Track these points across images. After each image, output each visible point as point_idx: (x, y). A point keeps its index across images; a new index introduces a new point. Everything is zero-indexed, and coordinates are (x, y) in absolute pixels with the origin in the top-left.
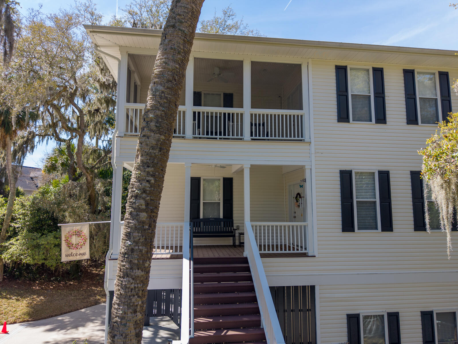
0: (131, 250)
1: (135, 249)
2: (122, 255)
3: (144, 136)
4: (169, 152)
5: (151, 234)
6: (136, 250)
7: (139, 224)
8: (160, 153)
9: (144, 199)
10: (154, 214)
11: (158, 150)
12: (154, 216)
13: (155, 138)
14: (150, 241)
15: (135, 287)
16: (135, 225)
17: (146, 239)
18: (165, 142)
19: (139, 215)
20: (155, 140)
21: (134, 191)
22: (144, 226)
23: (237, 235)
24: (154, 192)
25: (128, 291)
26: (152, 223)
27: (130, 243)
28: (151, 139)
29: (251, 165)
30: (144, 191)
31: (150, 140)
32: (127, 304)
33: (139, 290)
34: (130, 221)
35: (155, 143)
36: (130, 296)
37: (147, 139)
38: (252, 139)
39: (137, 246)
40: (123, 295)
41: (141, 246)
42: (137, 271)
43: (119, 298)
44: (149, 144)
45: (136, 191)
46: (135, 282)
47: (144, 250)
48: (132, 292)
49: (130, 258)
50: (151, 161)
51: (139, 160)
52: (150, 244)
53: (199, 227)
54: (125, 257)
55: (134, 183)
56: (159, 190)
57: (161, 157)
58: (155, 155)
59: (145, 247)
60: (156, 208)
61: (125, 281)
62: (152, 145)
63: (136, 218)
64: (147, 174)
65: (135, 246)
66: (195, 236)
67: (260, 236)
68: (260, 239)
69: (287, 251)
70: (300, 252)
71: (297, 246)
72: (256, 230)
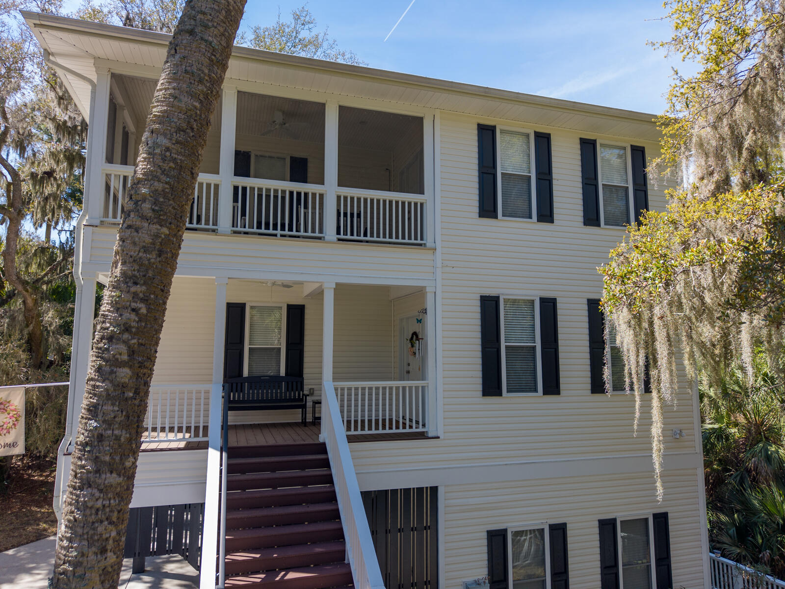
0: (98, 437)
1: (106, 435)
2: (80, 447)
3: (129, 227)
4: (176, 258)
5: (138, 406)
6: (109, 437)
7: (115, 390)
8: (158, 259)
9: (126, 342)
10: (145, 371)
11: (156, 254)
12: (145, 374)
13: (150, 231)
14: (136, 419)
15: (104, 506)
16: (107, 390)
17: (128, 417)
18: (169, 240)
19: (116, 373)
20: (151, 235)
21: (107, 329)
22: (124, 393)
23: (309, 404)
24: (145, 330)
25: (89, 513)
26: (142, 387)
27: (95, 424)
28: (142, 233)
29: (337, 284)
30: (127, 329)
31: (140, 234)
32: (88, 538)
33: (112, 511)
34: (98, 384)
35: (151, 241)
36: (93, 523)
37: (135, 234)
38: (339, 240)
39: (110, 429)
40: (80, 522)
41: (118, 429)
42: (108, 475)
43: (71, 528)
44: (138, 243)
45: (110, 329)
46: (105, 497)
47: (124, 436)
48: (97, 514)
49: (95, 451)
50: (141, 274)
51: (118, 271)
52: (135, 426)
54: (85, 451)
55: (107, 313)
56: (156, 327)
57: (160, 266)
58: (149, 263)
59: (127, 430)
60: (150, 359)
61: (84, 496)
62: (144, 244)
63: (110, 378)
64: (133, 298)
65: (105, 430)
67: (349, 406)
68: (349, 411)
69: (394, 431)
70: (414, 430)
71: (411, 420)
72: (342, 395)
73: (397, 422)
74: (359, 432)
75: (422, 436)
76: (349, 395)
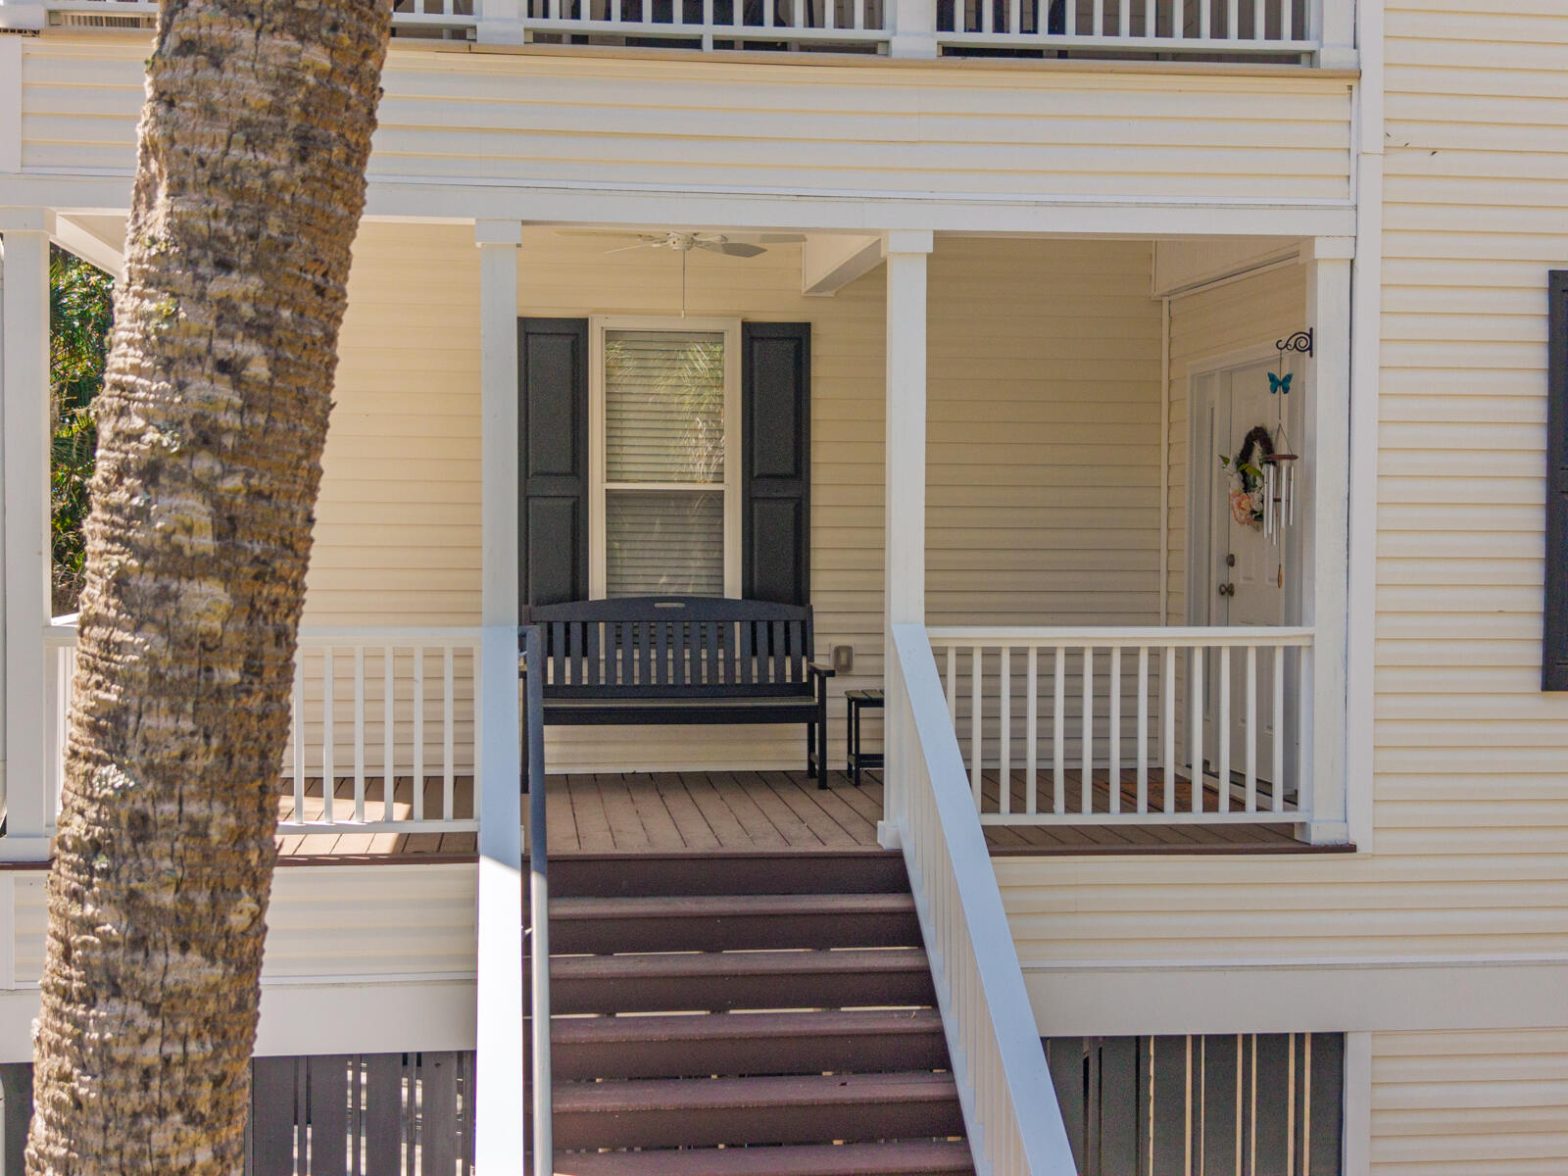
0: (131, 824)
1: (160, 819)
2: (74, 857)
3: (188, 47)
4: (362, 163)
5: (260, 718)
6: (168, 823)
7: (177, 659)
8: (300, 170)
9: (204, 487)
10: (278, 590)
11: (290, 150)
12: (275, 603)
13: (264, 59)
14: (254, 765)
15: (167, 1061)
16: (151, 659)
17: (227, 754)
18: (334, 91)
19: (176, 597)
20: (267, 78)
21: (137, 436)
22: (209, 669)
24: (269, 441)
25: (121, 1082)
26: (269, 649)
27: (120, 780)
28: (236, 70)
29: (940, 239)
30: (206, 438)
31: (228, 75)
32: (121, 1166)
33: (192, 1080)
34: (119, 636)
35: (268, 98)
36: (136, 1116)
37: (211, 73)
38: (949, 50)
39: (171, 798)
40: (93, 1111)
41: (198, 796)
42: (175, 956)
43: (65, 1129)
44: (222, 109)
45: (147, 438)
46: (169, 1030)
47: (221, 822)
48: (146, 1087)
49: (124, 873)
50: (242, 228)
51: (158, 221)
52: (254, 788)
53: (585, 654)
54: (92, 871)
55: (131, 378)
56: (306, 428)
57: (306, 198)
58: (269, 186)
59: (226, 803)
60: (291, 547)
61: (101, 1025)
62: (246, 113)
63: (159, 617)
64: (219, 319)
65: (156, 799)
66: (552, 717)
67: (991, 716)
68: (991, 737)
69: (1170, 817)
70: (1250, 816)
71: (1238, 778)
72: (964, 675)
73: (1183, 784)
74: (1031, 818)
75: (1285, 840)
76: (991, 675)
